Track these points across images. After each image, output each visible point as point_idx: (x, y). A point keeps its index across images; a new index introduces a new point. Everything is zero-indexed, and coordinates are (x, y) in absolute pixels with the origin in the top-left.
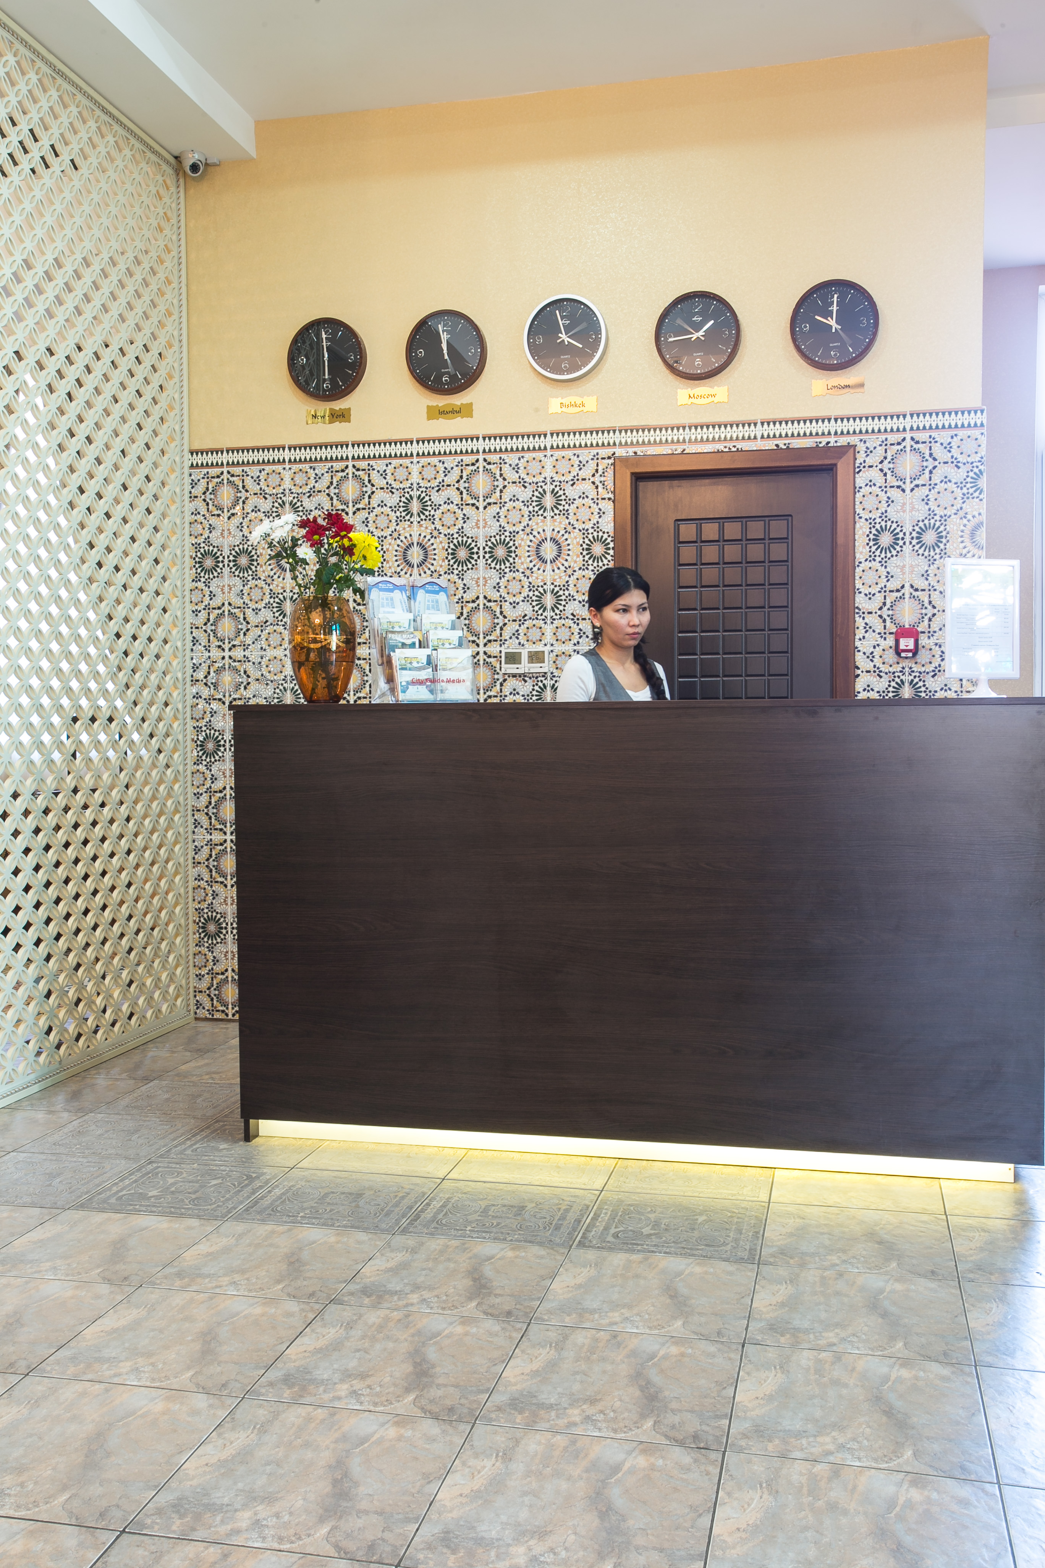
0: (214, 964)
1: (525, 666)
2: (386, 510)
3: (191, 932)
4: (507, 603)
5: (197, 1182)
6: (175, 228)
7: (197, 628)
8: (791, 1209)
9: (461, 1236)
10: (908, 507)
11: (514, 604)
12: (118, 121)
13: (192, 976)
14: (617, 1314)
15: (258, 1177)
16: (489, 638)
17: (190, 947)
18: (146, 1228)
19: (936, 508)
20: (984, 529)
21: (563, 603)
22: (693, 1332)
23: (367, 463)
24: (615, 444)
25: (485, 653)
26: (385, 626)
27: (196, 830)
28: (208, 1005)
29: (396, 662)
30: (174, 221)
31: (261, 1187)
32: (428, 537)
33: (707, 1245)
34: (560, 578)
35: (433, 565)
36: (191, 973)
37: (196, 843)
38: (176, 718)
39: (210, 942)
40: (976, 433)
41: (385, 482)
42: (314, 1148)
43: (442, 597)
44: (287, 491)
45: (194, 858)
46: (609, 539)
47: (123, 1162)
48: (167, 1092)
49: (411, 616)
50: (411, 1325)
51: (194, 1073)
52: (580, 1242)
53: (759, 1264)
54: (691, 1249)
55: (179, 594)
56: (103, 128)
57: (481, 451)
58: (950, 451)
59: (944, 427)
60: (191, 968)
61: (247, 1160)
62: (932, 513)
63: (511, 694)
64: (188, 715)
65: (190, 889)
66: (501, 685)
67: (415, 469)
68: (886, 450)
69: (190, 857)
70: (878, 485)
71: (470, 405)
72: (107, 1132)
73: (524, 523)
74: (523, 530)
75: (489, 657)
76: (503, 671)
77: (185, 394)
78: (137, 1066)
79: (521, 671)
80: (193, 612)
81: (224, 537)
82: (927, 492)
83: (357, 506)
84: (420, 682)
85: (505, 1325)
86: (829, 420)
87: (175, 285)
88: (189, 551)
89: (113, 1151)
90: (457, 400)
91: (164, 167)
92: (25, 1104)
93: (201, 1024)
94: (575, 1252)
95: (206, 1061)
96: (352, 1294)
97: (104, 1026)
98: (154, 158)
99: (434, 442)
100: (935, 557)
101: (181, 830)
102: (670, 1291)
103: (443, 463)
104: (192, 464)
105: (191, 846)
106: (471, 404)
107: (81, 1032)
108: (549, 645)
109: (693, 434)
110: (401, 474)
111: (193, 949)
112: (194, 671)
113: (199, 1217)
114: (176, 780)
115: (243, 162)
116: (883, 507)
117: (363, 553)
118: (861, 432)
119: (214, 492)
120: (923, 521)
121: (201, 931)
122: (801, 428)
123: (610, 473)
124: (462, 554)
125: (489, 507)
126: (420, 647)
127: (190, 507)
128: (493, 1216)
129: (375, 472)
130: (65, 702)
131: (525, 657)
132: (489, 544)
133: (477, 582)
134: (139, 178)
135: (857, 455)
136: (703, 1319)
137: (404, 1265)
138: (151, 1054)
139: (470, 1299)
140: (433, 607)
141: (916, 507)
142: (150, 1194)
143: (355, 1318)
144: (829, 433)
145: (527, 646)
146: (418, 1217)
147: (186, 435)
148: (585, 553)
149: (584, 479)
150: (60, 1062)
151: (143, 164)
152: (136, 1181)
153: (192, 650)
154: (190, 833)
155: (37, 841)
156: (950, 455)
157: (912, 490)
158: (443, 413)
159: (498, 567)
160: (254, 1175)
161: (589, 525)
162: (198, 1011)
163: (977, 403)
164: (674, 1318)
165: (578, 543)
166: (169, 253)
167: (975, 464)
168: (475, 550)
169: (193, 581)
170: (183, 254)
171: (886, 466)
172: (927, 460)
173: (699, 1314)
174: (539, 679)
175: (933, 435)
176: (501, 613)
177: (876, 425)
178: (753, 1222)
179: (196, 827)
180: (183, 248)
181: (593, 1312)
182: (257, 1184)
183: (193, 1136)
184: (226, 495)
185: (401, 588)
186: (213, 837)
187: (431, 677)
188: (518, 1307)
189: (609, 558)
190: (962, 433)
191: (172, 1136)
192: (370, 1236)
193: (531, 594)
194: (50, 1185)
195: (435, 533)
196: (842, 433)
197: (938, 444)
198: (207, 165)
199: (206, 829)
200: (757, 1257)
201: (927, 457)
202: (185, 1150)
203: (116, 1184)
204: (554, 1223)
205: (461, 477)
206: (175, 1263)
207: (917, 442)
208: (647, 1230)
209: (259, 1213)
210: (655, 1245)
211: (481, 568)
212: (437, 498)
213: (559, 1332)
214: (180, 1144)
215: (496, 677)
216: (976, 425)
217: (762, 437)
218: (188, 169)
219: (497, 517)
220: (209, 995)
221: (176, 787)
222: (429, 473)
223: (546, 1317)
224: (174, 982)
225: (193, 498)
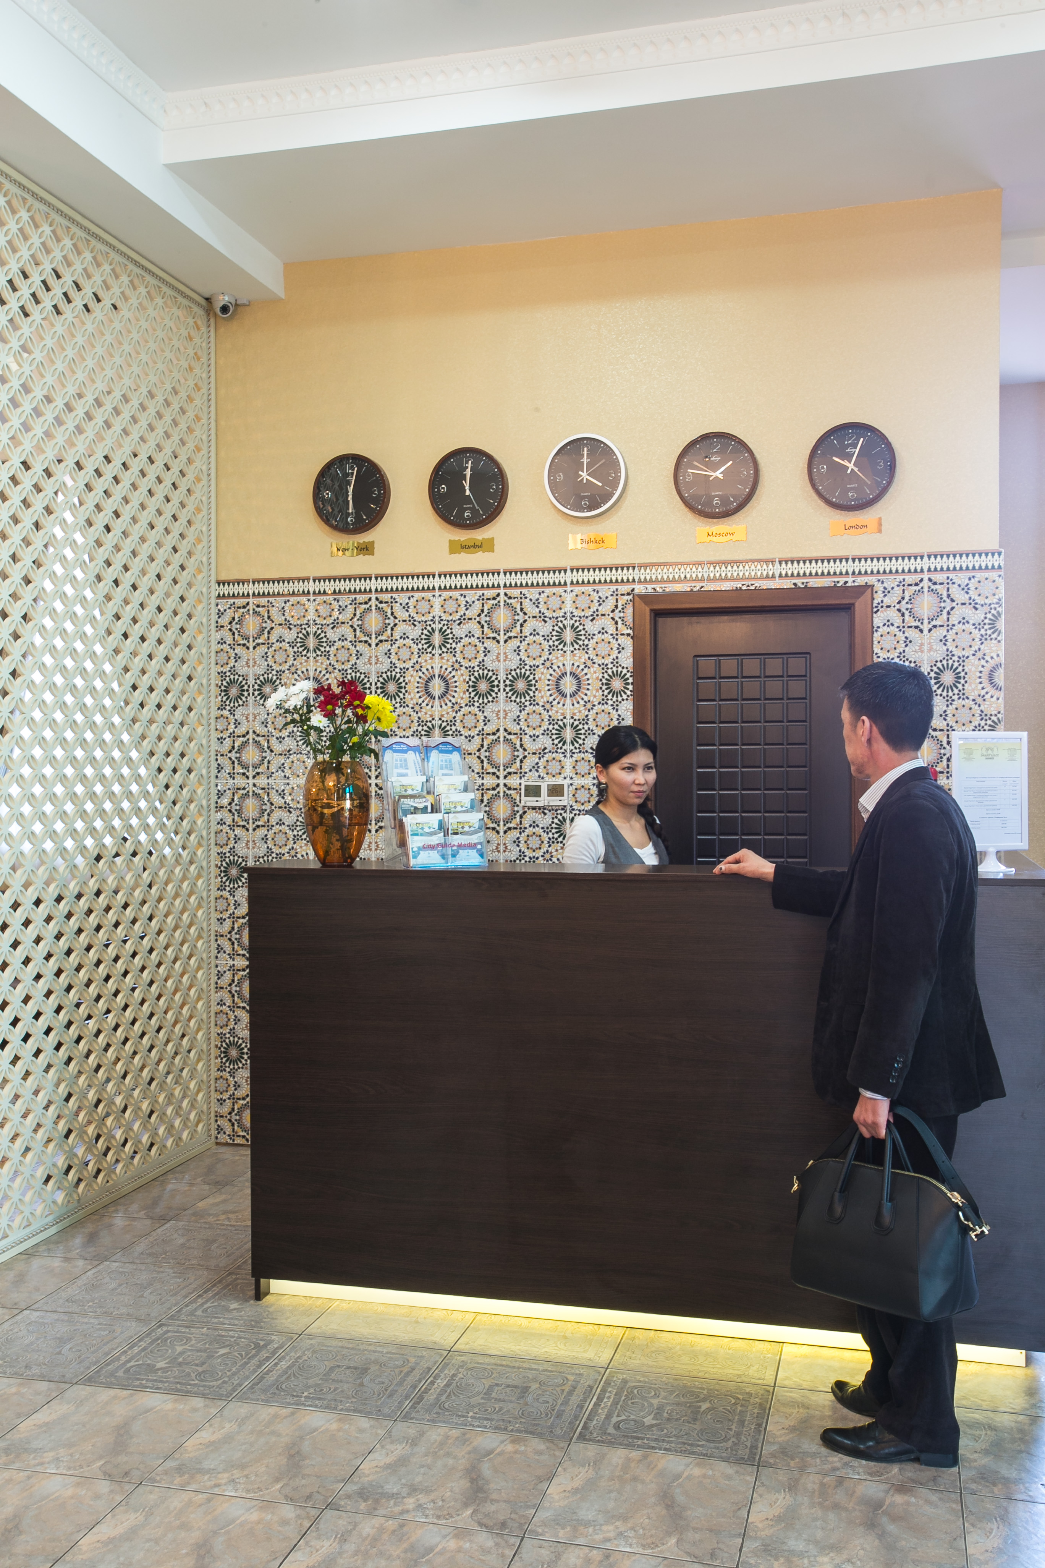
0: (236, 1089)
1: (544, 799)
2: (408, 642)
3: (213, 1056)
4: (527, 736)
5: (205, 1351)
6: (205, 366)
7: (222, 755)
8: (795, 1395)
9: (462, 1424)
10: (926, 648)
11: (534, 738)
12: (150, 272)
13: (213, 1101)
14: (611, 1528)
15: (265, 1346)
16: (509, 770)
17: (212, 1072)
18: (151, 1409)
19: (954, 649)
20: (1001, 671)
21: (583, 737)
22: (687, 1553)
23: (389, 595)
24: (634, 580)
25: (505, 785)
26: (398, 790)
27: (219, 955)
28: (229, 1130)
29: (408, 828)
30: (204, 359)
31: (268, 1359)
32: (450, 669)
33: (708, 1441)
34: (580, 712)
35: (454, 697)
36: (212, 1098)
37: (219, 968)
38: (200, 844)
39: (232, 1067)
40: (993, 575)
41: (407, 614)
42: (323, 1311)
43: (456, 757)
44: (311, 622)
45: (217, 983)
46: (629, 675)
47: (134, 1324)
48: (183, 1235)
49: (424, 779)
50: (405, 1538)
51: (211, 1212)
52: (580, 1433)
53: (758, 1466)
54: (691, 1445)
55: (204, 722)
56: (136, 281)
57: (502, 585)
58: (967, 593)
59: (961, 568)
60: (213, 1093)
61: (256, 1324)
62: (950, 654)
63: (530, 826)
64: (212, 841)
65: (212, 1014)
66: (521, 817)
67: (437, 603)
68: (904, 591)
69: (213, 982)
70: (896, 625)
71: (491, 540)
72: (120, 1285)
73: (544, 657)
74: (543, 664)
75: (509, 789)
76: (523, 804)
77: (213, 526)
78: (155, 1203)
79: (540, 804)
80: (218, 739)
81: (249, 667)
82: (945, 633)
83: (380, 638)
84: (432, 847)
85: (499, 1540)
86: (847, 560)
87: (204, 421)
88: (215, 680)
89: (124, 1310)
90: (479, 535)
91: (196, 309)
92: (42, 1248)
93: (223, 1150)
94: (577, 1447)
95: (224, 1197)
96: (349, 1497)
97: (123, 1159)
98: (185, 302)
99: (456, 576)
100: (954, 697)
101: (204, 956)
102: (667, 1499)
103: (465, 597)
104: (219, 595)
105: (214, 971)
106: (493, 539)
107: (101, 1167)
108: (568, 779)
109: (712, 572)
110: (423, 607)
111: (214, 1074)
112: (219, 798)
113: (204, 1396)
114: (199, 906)
115: (271, 302)
116: (901, 647)
117: (377, 715)
118: (878, 572)
119: (240, 622)
120: (941, 661)
121: (222, 1055)
122: (819, 568)
123: (629, 610)
124: (483, 686)
125: (509, 641)
126: (432, 812)
127: (216, 636)
128: (496, 1399)
129: (398, 604)
130: (89, 842)
131: (544, 791)
132: (510, 677)
133: (497, 715)
134: (171, 324)
135: (875, 595)
136: (697, 1536)
137: (403, 1462)
138: (170, 1187)
139: (466, 1505)
140: (446, 767)
141: (934, 647)
142: (159, 1365)
143: (350, 1528)
144: (847, 573)
145: (546, 779)
146: (421, 1398)
147: (213, 566)
148: (604, 687)
149: (603, 615)
150: (79, 1201)
151: (174, 310)
152: (144, 1349)
153: (217, 777)
154: (213, 958)
155: (59, 983)
156: (967, 596)
157: (930, 630)
158: (465, 547)
159: (518, 700)
160: (262, 1343)
161: (608, 660)
162: (219, 1136)
163: (995, 546)
164: (669, 1534)
165: (597, 678)
166: (199, 390)
167: (992, 606)
168: (496, 683)
169: (219, 709)
170: (213, 391)
171: (904, 606)
172: (944, 601)
173: (694, 1529)
174: (559, 812)
175: (951, 576)
176: (521, 745)
177: (894, 565)
178: (756, 1411)
179: (219, 952)
180: (213, 385)
181: (587, 1524)
182: (264, 1354)
183: (205, 1292)
184: (251, 625)
185: (414, 749)
186: (236, 963)
187: (443, 841)
188: (513, 1516)
189: (629, 693)
190: (979, 575)
191: (184, 1292)
192: (372, 1422)
193: (551, 727)
194: (59, 1353)
195: (457, 666)
196: (860, 573)
197: (956, 586)
198: (236, 305)
199: (229, 954)
200: (757, 1458)
201: (945, 598)
202: (195, 1310)
203: (125, 1352)
204: (557, 1408)
205: (482, 611)
206: (177, 1455)
207: (935, 583)
208: (648, 1420)
209: (264, 1391)
210: (656, 1440)
211: (502, 701)
212: (459, 631)
213: (552, 1549)
214: (191, 1303)
215: (516, 809)
216: (993, 567)
217: (780, 576)
218: (218, 311)
219: (517, 651)
220: (230, 1120)
221: (200, 913)
222: (451, 606)
223: (540, 1530)
224: (196, 1108)
225: (220, 627)
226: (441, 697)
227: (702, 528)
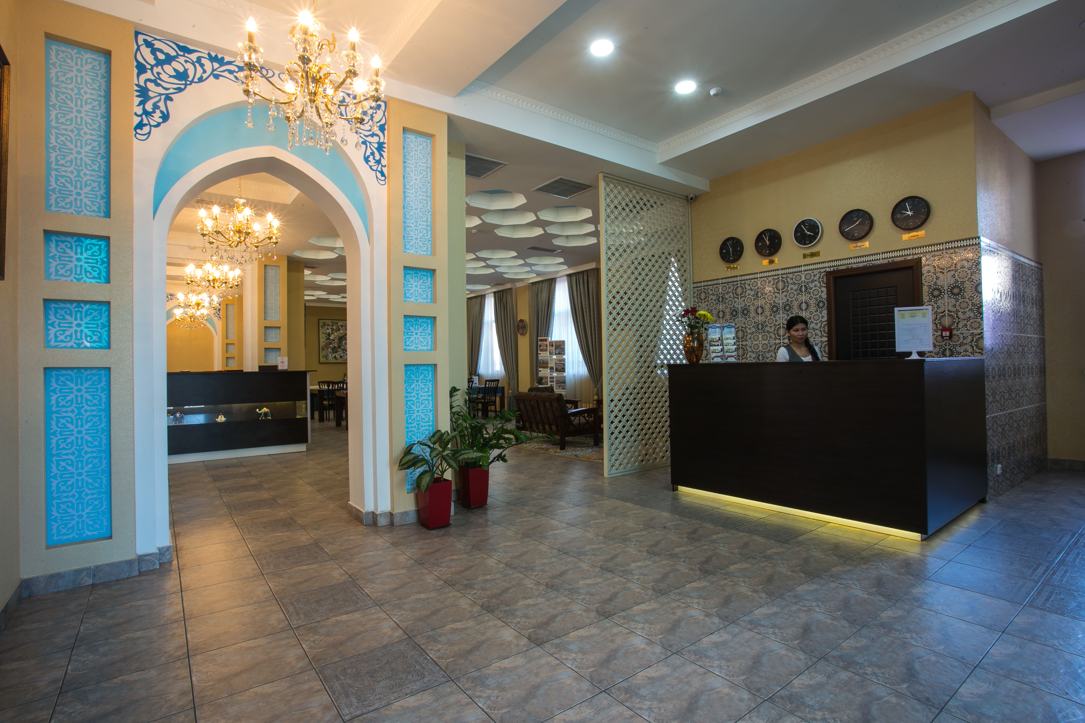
6: (688, 216)
24: (826, 267)
46: (825, 301)
87: (688, 234)
91: (683, 200)
98: (679, 199)
104: (693, 287)
109: (855, 260)
115: (706, 194)
123: (825, 278)
147: (692, 278)
148: (817, 306)
149: (815, 281)
151: (675, 202)
161: (818, 297)
165: (814, 304)
166: (686, 224)
170: (690, 224)
184: (703, 296)
198: (695, 197)
225: (694, 297)
226: (761, 314)
227: (852, 245)
